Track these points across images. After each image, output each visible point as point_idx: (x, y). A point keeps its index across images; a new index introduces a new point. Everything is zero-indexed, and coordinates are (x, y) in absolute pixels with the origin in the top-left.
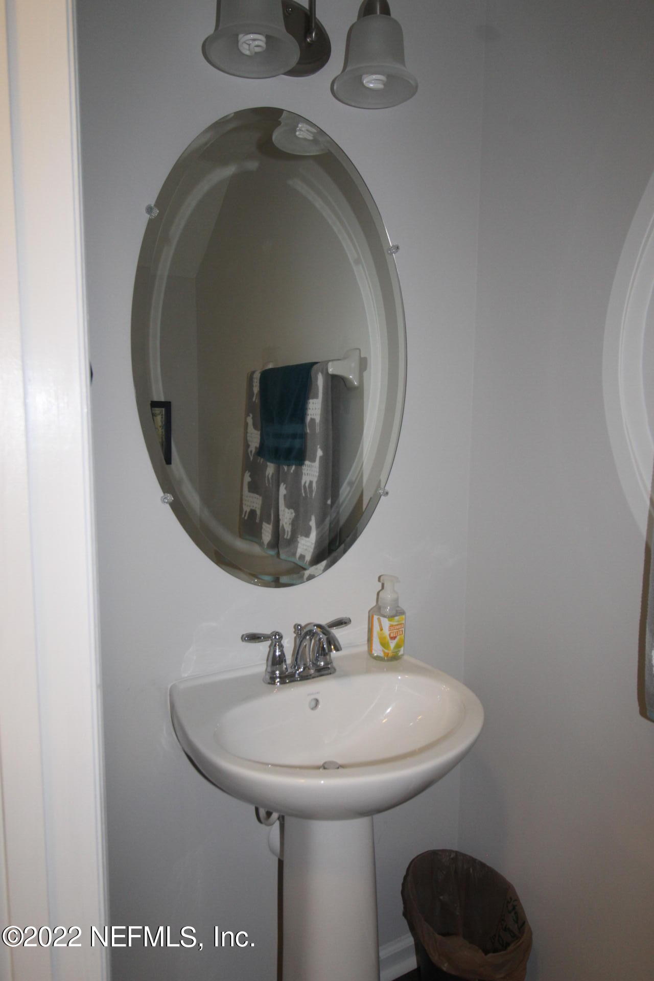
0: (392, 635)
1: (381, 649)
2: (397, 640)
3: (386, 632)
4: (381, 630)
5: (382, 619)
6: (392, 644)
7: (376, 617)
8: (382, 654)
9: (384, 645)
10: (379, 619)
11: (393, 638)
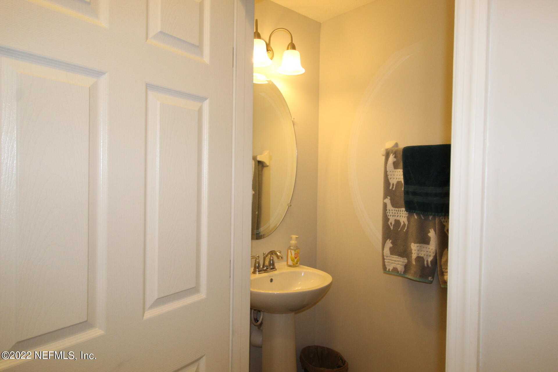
0: (296, 257)
1: (291, 262)
2: (297, 258)
3: (293, 255)
4: (292, 255)
5: (292, 251)
6: (296, 260)
7: (289, 251)
8: (292, 264)
9: (293, 260)
10: (291, 251)
11: (296, 258)
